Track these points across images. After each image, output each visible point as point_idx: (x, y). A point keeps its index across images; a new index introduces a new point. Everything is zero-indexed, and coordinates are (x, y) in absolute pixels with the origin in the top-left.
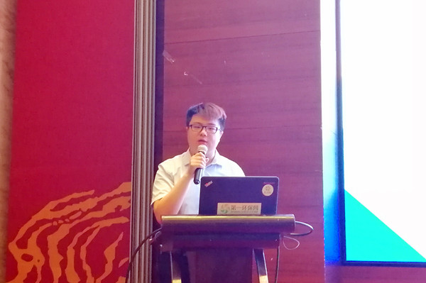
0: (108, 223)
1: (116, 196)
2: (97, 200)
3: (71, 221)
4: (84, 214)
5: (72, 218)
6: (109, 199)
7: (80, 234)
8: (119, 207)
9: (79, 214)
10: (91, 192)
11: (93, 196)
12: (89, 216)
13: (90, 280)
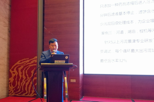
0: (32, 65)
1: (34, 59)
3: (24, 65)
5: (24, 64)
6: (32, 60)
8: (35, 62)
9: (25, 63)
11: (28, 60)
12: (28, 64)
13: (28, 78)
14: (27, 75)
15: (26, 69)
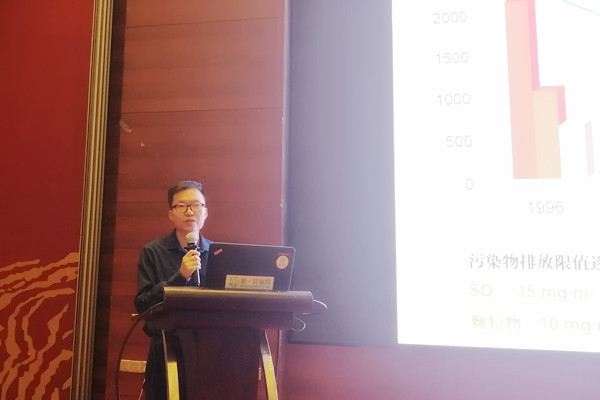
0: (53, 294)
1: (62, 267)
2: (42, 269)
3: (14, 291)
4: (28, 283)
5: (15, 287)
6: (55, 269)
7: (22, 304)
8: (66, 278)
9: (23, 283)
10: (37, 262)
11: (38, 266)
12: (33, 286)
13: (32, 352)
14: (28, 338)
15: (25, 311)
